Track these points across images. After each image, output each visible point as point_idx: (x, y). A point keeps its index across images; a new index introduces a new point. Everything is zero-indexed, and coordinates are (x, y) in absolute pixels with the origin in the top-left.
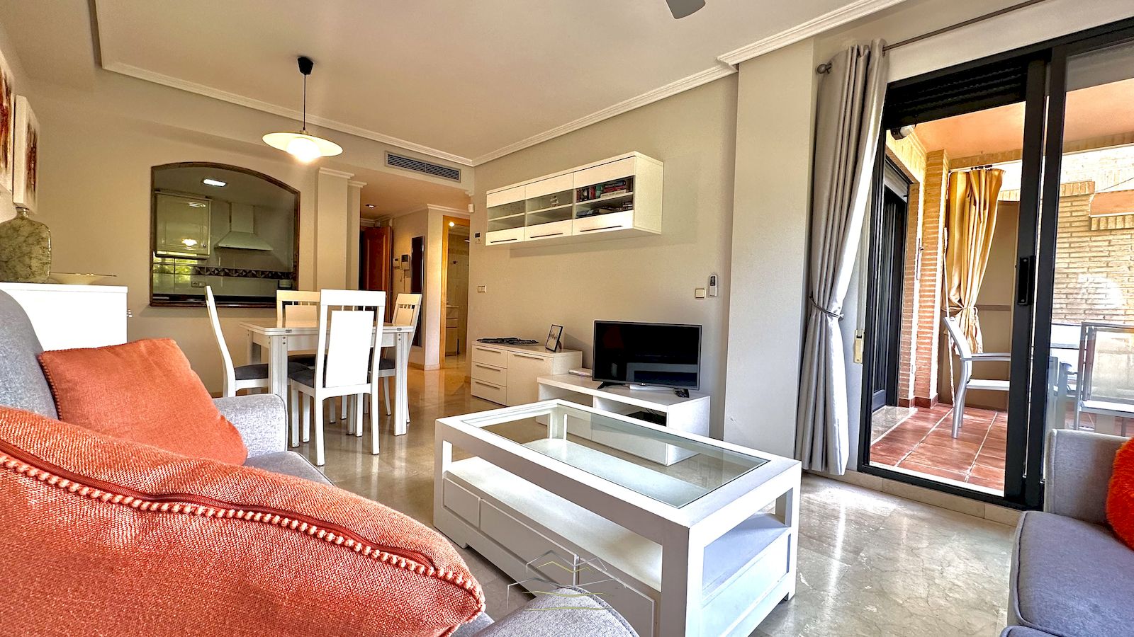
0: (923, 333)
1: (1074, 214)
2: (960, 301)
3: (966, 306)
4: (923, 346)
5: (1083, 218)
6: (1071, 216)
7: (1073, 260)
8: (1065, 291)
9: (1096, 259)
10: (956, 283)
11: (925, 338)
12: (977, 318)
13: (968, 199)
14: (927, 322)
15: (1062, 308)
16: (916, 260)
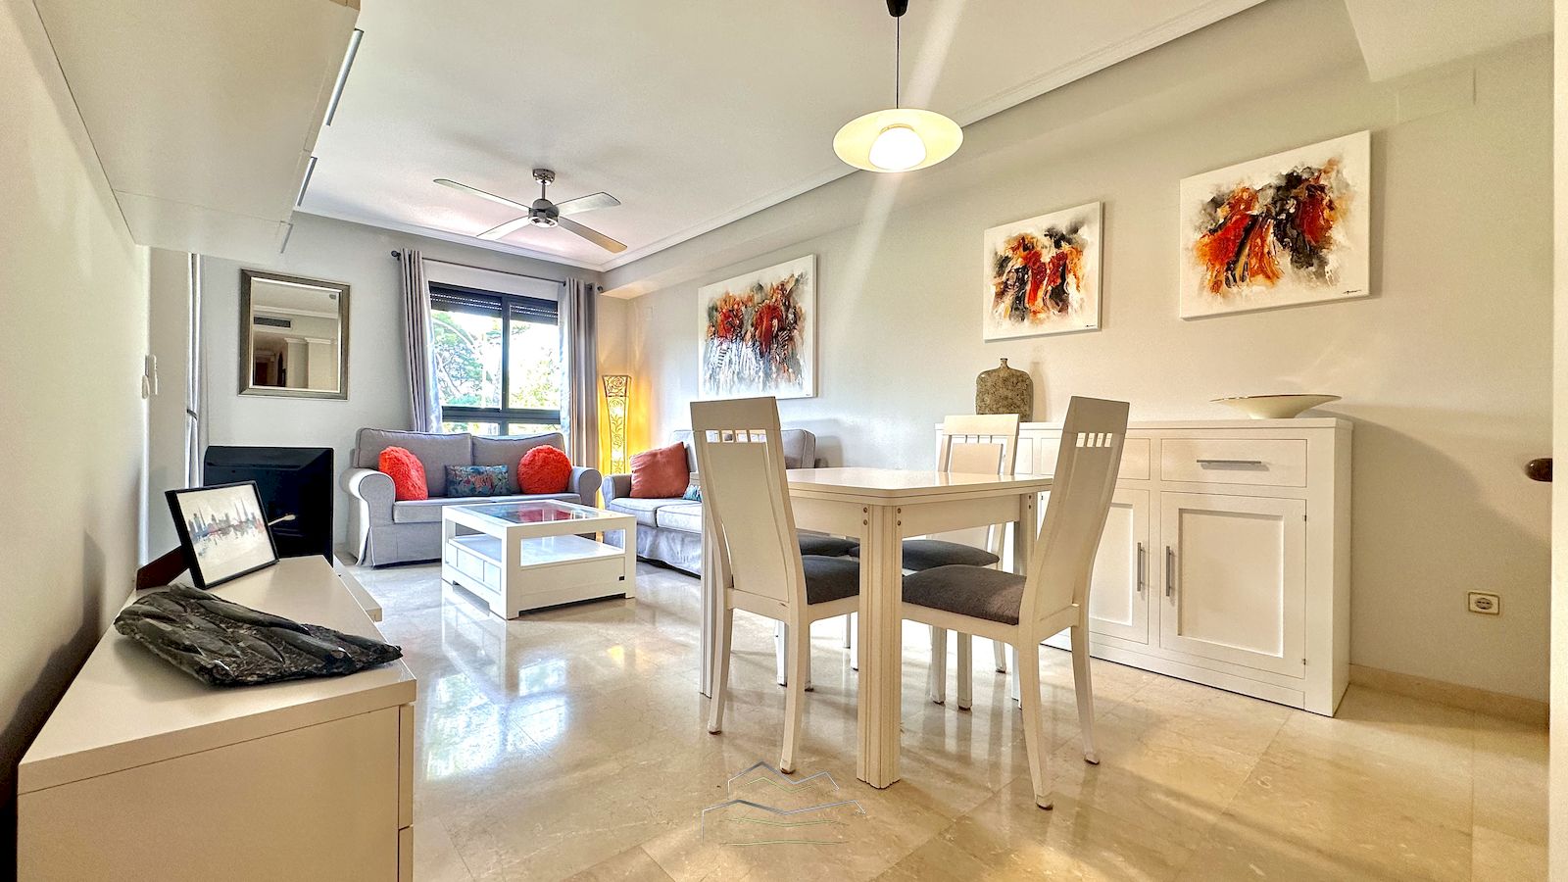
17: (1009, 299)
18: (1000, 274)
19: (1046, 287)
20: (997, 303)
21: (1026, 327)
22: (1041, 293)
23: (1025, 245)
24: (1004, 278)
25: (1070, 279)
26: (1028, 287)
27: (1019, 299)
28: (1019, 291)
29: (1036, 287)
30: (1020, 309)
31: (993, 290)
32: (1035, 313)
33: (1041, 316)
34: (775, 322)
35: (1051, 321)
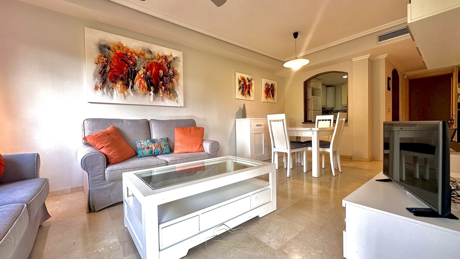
17: (241, 90)
18: (239, 84)
19: (247, 90)
20: (239, 91)
21: (244, 98)
22: (246, 91)
23: (243, 79)
24: (240, 85)
25: (251, 90)
26: (244, 89)
27: (243, 91)
28: (243, 89)
29: (246, 89)
30: (243, 93)
31: (238, 87)
32: (245, 95)
33: (246, 96)
34: (161, 72)
35: (248, 98)
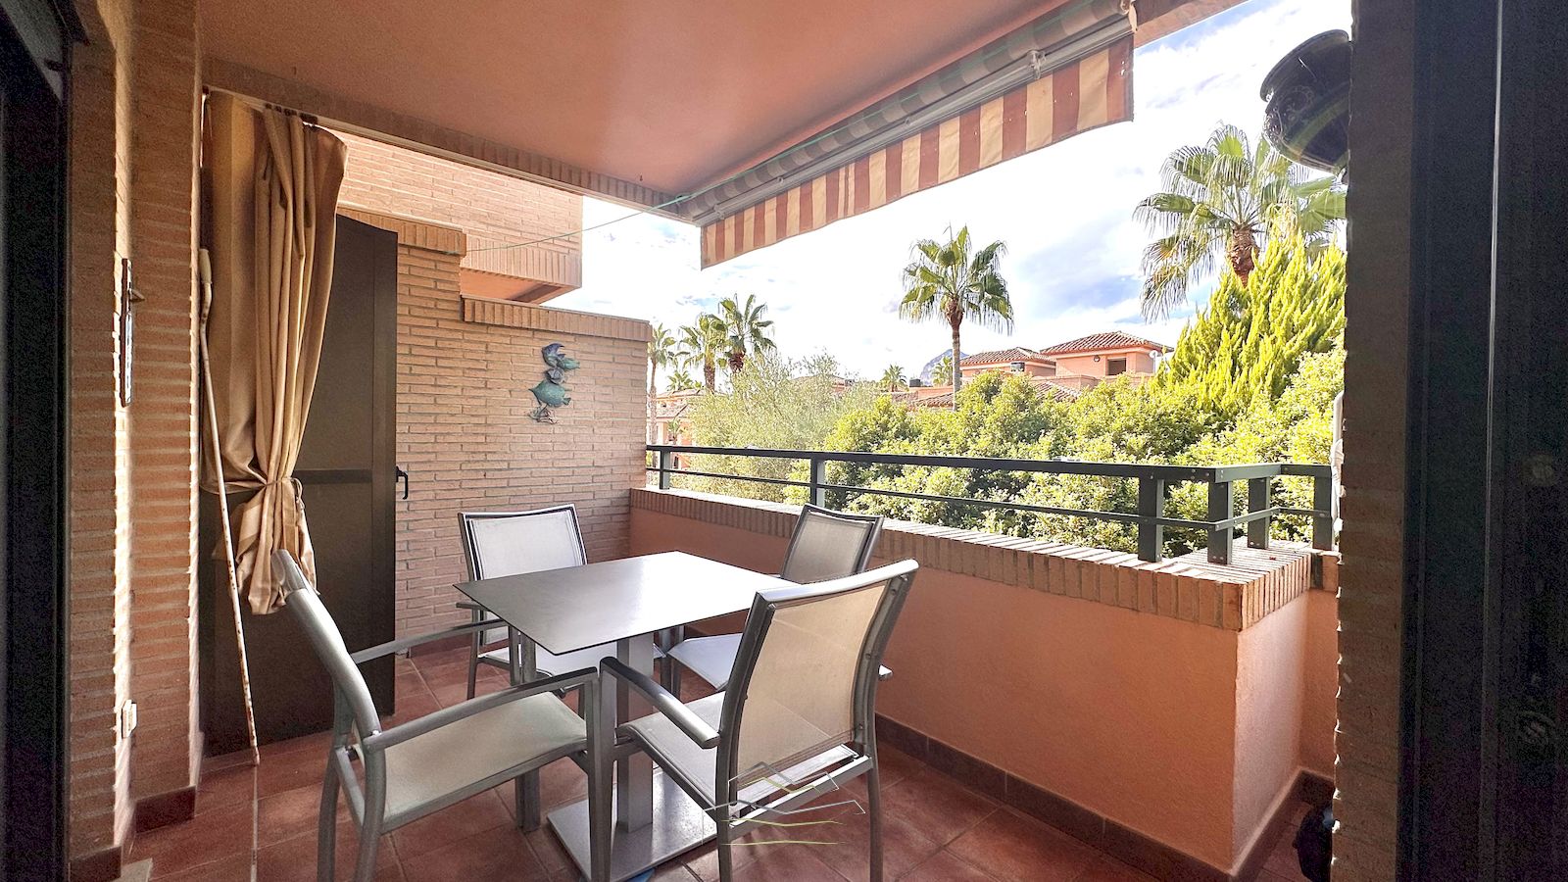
0: (155, 582)
1: (441, 286)
2: (255, 464)
3: (272, 475)
4: (155, 626)
5: (449, 297)
6: (436, 289)
7: (442, 372)
8: (431, 429)
9: (473, 373)
10: (242, 415)
11: (161, 598)
12: (302, 505)
13: (263, 185)
14: (168, 546)
15: (429, 461)
16: (116, 335)
